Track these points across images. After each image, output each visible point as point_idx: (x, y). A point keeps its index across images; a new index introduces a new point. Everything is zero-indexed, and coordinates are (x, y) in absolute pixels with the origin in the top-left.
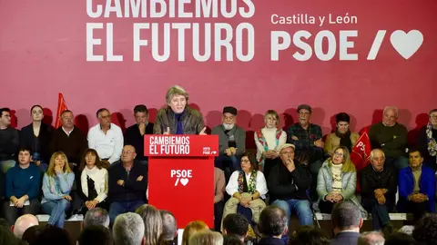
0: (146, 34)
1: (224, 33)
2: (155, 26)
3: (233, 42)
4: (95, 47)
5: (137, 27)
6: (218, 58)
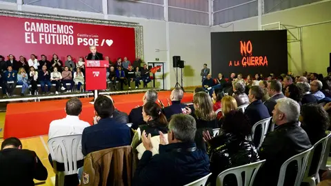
0: (43, 37)
1: (65, 38)
2: (46, 35)
3: (68, 40)
5: (41, 35)
6: (64, 43)
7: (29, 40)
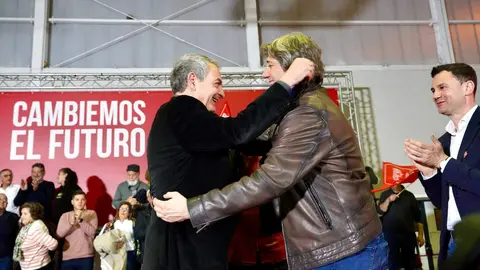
0: (60, 138)
1: (121, 136)
2: (68, 132)
3: (129, 143)
4: (18, 149)
5: (53, 133)
6: (117, 154)
7: (20, 151)
